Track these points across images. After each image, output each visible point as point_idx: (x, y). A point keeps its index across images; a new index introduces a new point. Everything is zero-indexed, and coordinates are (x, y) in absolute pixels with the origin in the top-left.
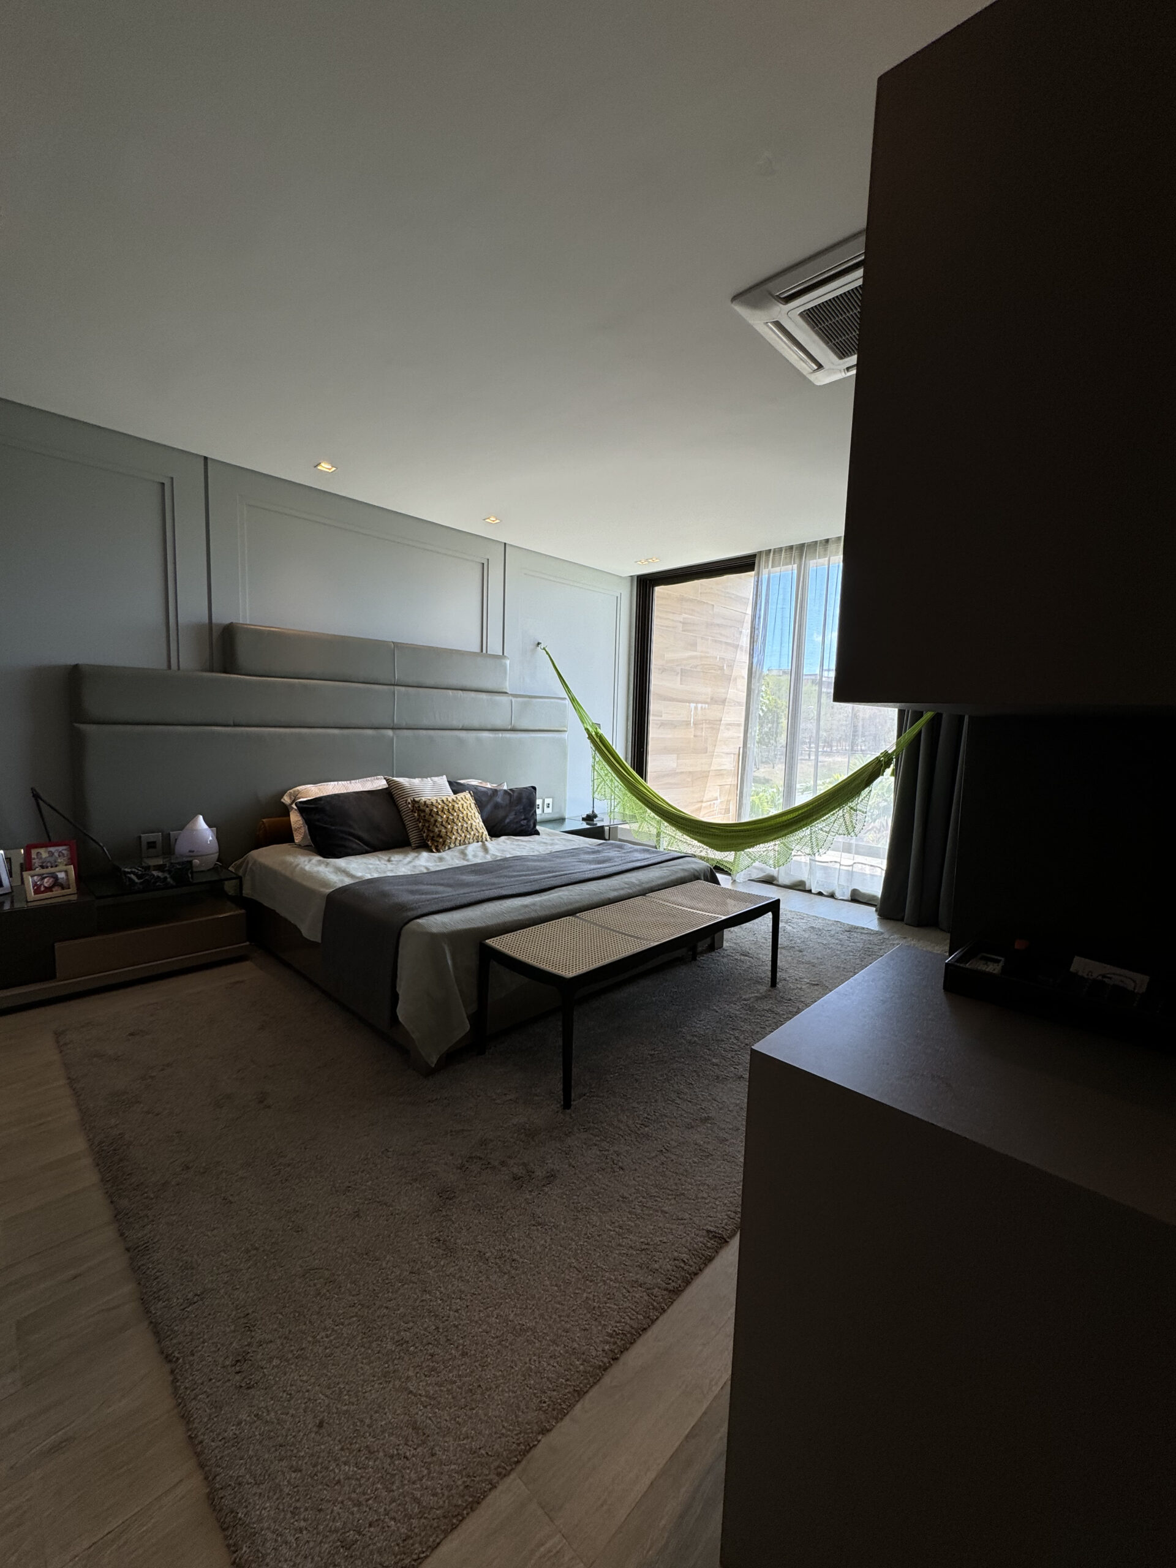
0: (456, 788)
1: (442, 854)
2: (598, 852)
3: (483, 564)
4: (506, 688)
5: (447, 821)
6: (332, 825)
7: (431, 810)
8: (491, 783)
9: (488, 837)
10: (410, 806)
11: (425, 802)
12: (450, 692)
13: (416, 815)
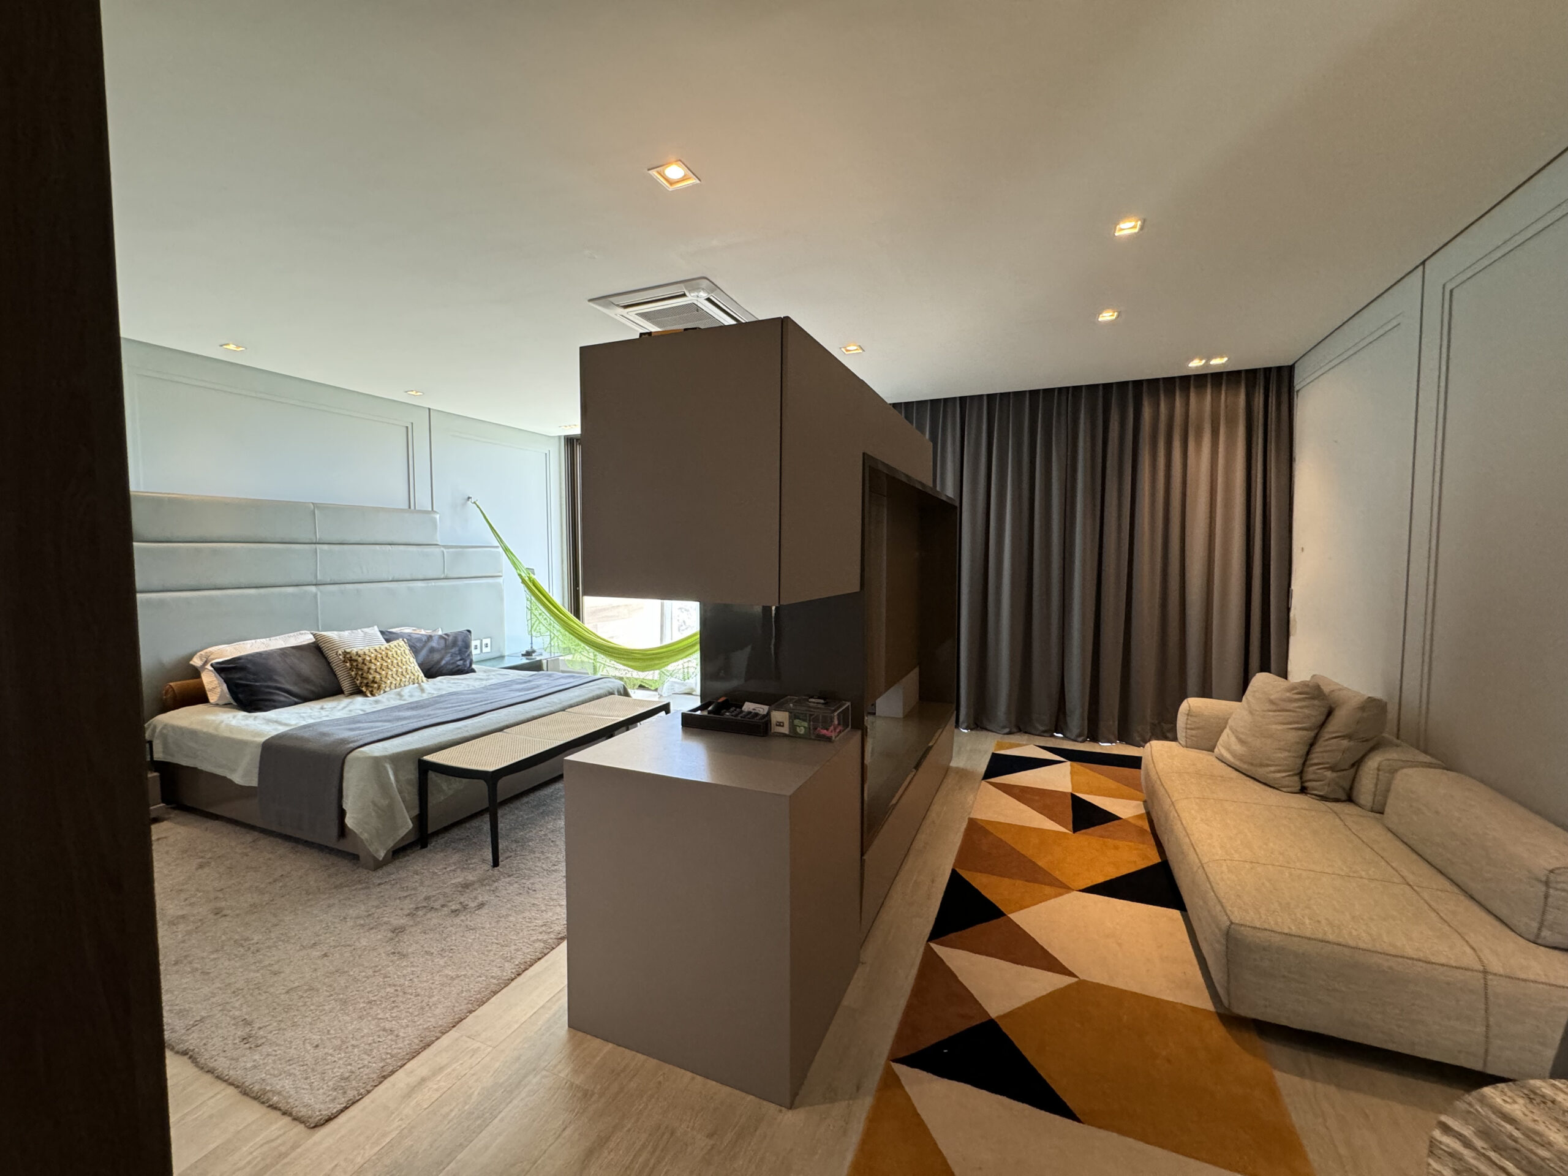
0: (389, 637)
1: (378, 698)
2: (530, 681)
3: (407, 427)
4: (437, 541)
5: (381, 668)
6: (256, 682)
7: (364, 659)
8: (425, 629)
9: (424, 679)
10: (341, 657)
11: (357, 652)
12: (377, 547)
13: (348, 664)
